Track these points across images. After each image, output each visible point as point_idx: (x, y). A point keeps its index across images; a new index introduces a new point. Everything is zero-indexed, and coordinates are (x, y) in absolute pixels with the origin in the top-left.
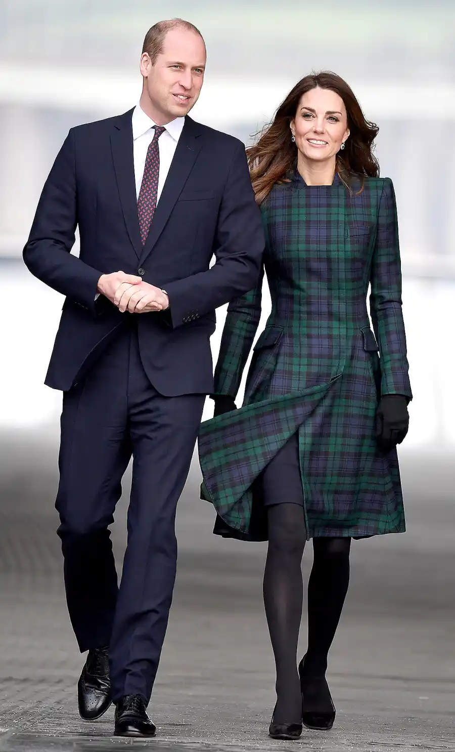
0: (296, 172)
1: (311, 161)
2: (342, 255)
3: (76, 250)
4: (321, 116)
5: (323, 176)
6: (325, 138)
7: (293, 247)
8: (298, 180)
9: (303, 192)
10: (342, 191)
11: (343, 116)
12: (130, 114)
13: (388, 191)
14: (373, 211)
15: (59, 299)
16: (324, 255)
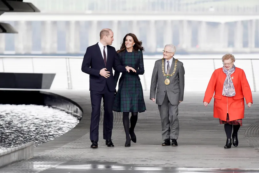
0: (126, 50)
1: (128, 48)
2: (134, 64)
3: (90, 67)
4: (128, 40)
5: (130, 51)
6: (129, 44)
7: (125, 62)
8: (126, 51)
9: (127, 53)
10: (134, 53)
11: (133, 40)
12: (97, 44)
13: (141, 53)
14: (139, 56)
15: (89, 75)
16: (131, 64)
